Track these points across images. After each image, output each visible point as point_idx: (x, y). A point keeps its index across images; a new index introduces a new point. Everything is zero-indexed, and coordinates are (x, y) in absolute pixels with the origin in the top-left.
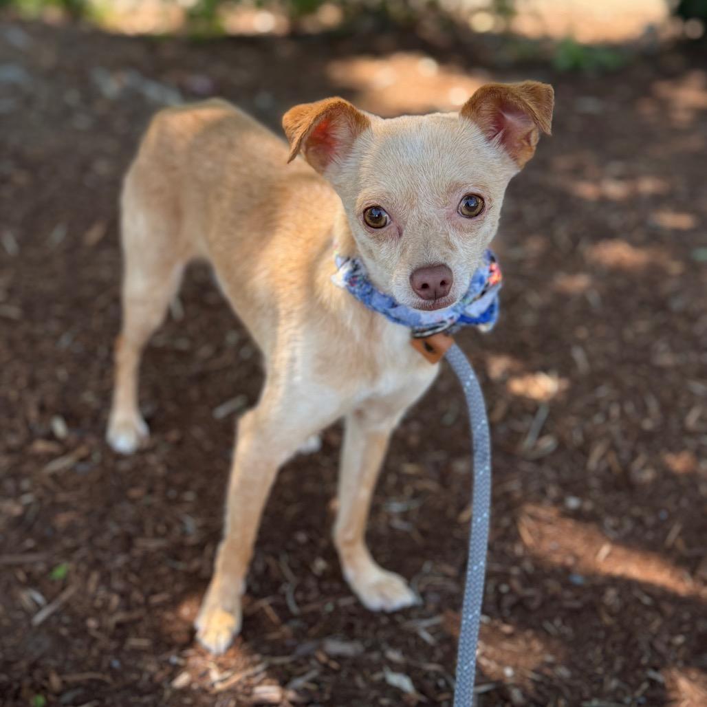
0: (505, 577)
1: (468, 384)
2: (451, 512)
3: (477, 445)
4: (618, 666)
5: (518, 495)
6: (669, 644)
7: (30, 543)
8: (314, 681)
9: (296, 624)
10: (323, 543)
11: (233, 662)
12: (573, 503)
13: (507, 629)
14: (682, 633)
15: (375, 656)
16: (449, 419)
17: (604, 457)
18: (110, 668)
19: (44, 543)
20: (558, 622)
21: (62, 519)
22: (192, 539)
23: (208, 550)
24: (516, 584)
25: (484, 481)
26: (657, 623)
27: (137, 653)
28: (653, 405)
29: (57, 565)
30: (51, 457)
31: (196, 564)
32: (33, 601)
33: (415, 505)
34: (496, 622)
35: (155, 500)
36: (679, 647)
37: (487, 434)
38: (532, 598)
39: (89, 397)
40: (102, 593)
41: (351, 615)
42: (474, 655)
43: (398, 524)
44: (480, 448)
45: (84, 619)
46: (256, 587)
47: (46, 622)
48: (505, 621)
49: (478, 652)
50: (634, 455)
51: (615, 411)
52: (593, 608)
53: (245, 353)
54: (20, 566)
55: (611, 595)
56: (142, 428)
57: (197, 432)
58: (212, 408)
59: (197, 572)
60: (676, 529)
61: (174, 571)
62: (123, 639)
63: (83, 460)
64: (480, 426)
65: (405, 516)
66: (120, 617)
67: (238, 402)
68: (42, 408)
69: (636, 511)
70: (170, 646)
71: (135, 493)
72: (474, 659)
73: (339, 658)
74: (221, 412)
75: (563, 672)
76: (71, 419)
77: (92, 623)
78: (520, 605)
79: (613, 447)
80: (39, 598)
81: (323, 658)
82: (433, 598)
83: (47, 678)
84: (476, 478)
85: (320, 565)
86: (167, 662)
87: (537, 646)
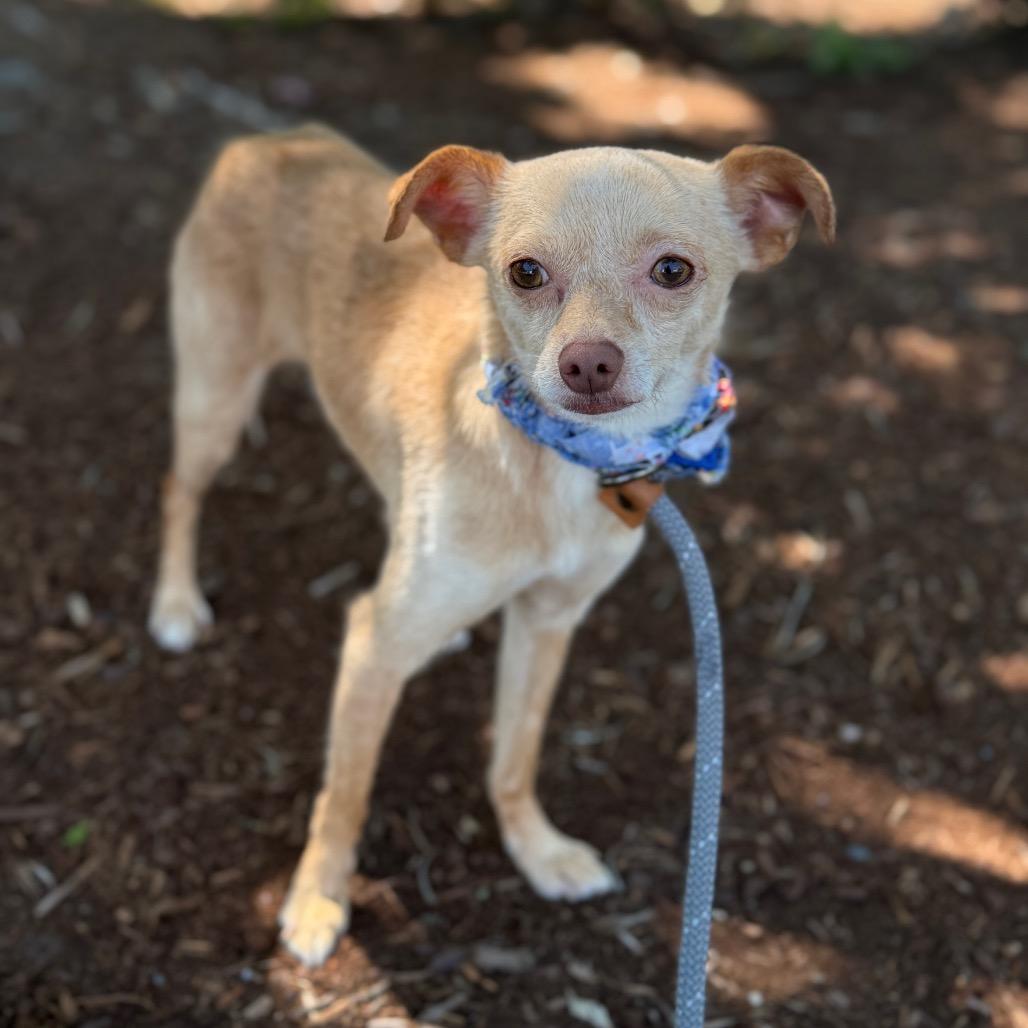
0: (748, 849)
1: (686, 556)
2: (666, 746)
3: (701, 651)
4: (921, 990)
5: (767, 721)
6: (999, 956)
7: (32, 789)
8: (459, 1011)
9: (431, 919)
10: (472, 792)
11: (336, 979)
12: (850, 733)
13: (753, 930)
14: (1019, 938)
15: (552, 972)
16: (662, 601)
17: (895, 662)
18: (151, 987)
19: (55, 787)
20: (830, 920)
21: (81, 752)
22: (276, 785)
23: (300, 802)
24: (766, 860)
25: (713, 708)
26: (979, 923)
27: (192, 963)
28: (969, 583)
29: (72, 824)
30: (66, 655)
31: (281, 823)
32: (36, 879)
33: (612, 734)
34: (735, 921)
35: (221, 723)
36: (1013, 961)
37: (717, 634)
38: (789, 883)
39: (123, 564)
40: (140, 867)
41: (516, 906)
42: (703, 972)
43: (587, 763)
44: (706, 656)
45: (111, 910)
46: (372, 862)
47: (55, 912)
48: (750, 918)
49: (708, 967)
50: (941, 659)
51: (912, 591)
52: (883, 898)
53: (357, 498)
54: (17, 824)
55: (910, 879)
56: (202, 612)
57: (286, 618)
58: (307, 580)
59: (284, 835)
60: (1007, 775)
61: (248, 834)
62: (170, 941)
63: (114, 660)
64: (706, 620)
65: (597, 751)
66: (166, 905)
67: (345, 573)
68: (54, 581)
69: (947, 747)
70: (241, 953)
71: (191, 712)
72: (704, 978)
73: (497, 974)
74: (321, 588)
75: (840, 999)
76: (97, 598)
77: (124, 915)
78: (773, 893)
79: (910, 648)
80: (44, 875)
81: (472, 974)
82: (640, 881)
83: (55, 1001)
84: (701, 702)
85: (469, 826)
86: (237, 978)
87: (798, 956)
